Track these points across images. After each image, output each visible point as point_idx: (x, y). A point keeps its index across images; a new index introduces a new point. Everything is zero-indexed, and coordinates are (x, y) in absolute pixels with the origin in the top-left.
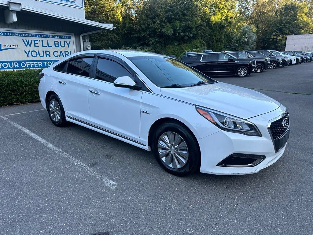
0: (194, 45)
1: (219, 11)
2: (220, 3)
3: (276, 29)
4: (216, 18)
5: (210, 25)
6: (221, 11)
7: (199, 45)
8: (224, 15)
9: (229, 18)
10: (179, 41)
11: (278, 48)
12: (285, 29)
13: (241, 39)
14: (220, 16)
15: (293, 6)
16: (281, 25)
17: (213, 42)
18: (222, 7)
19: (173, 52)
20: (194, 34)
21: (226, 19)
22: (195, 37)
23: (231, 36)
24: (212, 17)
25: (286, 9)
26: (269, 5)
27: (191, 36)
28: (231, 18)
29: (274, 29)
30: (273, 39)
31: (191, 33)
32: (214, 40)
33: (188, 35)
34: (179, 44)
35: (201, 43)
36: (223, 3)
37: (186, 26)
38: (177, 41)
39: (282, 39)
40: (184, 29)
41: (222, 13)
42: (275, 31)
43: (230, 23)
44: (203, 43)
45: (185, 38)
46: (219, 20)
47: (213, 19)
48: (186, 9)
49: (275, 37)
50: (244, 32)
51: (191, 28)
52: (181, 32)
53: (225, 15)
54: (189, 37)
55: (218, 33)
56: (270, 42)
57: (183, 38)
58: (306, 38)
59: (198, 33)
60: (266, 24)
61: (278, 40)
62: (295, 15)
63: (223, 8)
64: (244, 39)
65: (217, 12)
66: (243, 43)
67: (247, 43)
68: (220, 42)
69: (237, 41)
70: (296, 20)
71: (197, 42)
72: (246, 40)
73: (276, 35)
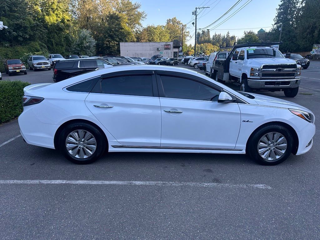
0: (32, 47)
1: (54, 12)
2: (53, 3)
3: (107, 36)
4: (52, 19)
5: (46, 26)
6: (56, 12)
7: (39, 48)
8: (59, 17)
9: (66, 21)
10: (10, 41)
11: (113, 53)
12: (114, 36)
13: (82, 43)
14: (55, 18)
15: (116, 16)
16: (111, 32)
17: (52, 45)
18: (55, 8)
19: (5, 54)
20: (30, 35)
21: (63, 21)
22: (32, 38)
23: (70, 39)
24: (47, 18)
25: (111, 18)
26: (95, 12)
27: (28, 36)
28: (68, 21)
29: (105, 35)
30: (107, 44)
31: (26, 33)
32: (54, 43)
33: (23, 35)
34: (11, 46)
35: (41, 45)
36: (56, 3)
37: (17, 25)
38: (8, 42)
39: (114, 45)
40: (15, 28)
41: (57, 14)
42: (107, 38)
43: (68, 26)
44: (43, 46)
45: (19, 39)
46: (55, 22)
47: (49, 20)
48: (13, 5)
49: (108, 43)
50: (84, 36)
51: (25, 28)
52: (12, 31)
53: (61, 18)
54: (24, 38)
55: (56, 35)
56: (104, 47)
57: (16, 38)
58: (134, 46)
59: (35, 34)
60: (96, 30)
61: (111, 46)
62: (119, 24)
63: (57, 9)
64: (85, 44)
65: (51, 12)
66: (85, 47)
67: (89, 47)
68: (60, 45)
69: (78, 45)
70: (122, 29)
71: (36, 44)
72: (88, 44)
73: (108, 41)
